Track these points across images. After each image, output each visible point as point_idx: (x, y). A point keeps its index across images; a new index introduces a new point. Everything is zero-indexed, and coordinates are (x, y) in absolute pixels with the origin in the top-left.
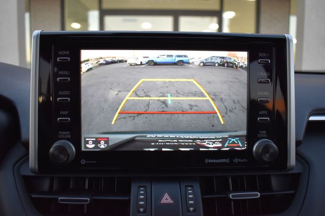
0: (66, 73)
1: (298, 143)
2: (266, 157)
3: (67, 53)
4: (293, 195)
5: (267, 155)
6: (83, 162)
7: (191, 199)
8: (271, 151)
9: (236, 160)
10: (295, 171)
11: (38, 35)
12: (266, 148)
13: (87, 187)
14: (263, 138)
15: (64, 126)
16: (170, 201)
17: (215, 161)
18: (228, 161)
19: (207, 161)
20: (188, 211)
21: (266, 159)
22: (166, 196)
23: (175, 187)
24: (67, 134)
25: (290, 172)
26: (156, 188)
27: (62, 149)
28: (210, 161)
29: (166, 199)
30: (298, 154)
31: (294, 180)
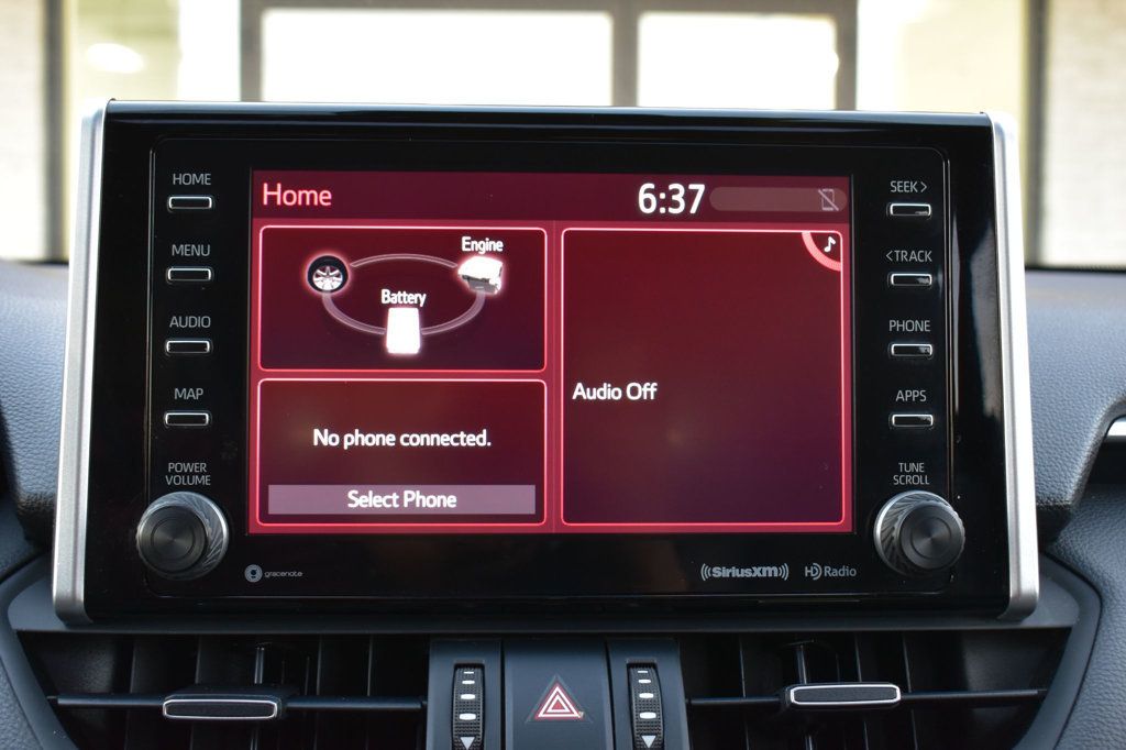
0: (198, 251)
3: (202, 178)
4: (1037, 700)
6: (253, 574)
9: (814, 572)
15: (190, 443)
17: (736, 573)
18: (782, 572)
19: (706, 572)
24: (199, 471)
28: (720, 573)
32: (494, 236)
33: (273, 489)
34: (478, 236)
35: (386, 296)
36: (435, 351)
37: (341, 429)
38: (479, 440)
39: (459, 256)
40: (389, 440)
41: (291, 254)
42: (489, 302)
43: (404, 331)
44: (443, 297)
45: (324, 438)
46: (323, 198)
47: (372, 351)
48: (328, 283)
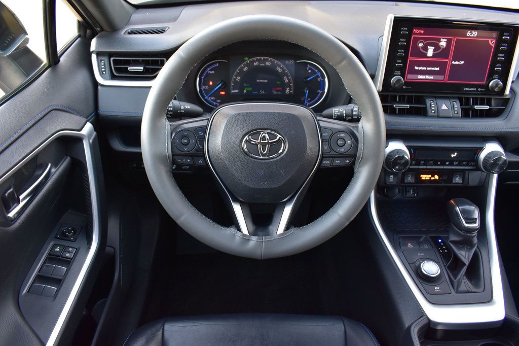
0: (404, 40)
1: (513, 82)
2: (496, 89)
3: (406, 29)
4: (505, 109)
5: (497, 88)
6: (404, 87)
7: (456, 108)
8: (499, 86)
9: (479, 89)
10: (507, 97)
11: (391, 18)
12: (497, 85)
13: (398, 100)
14: (496, 79)
15: (399, 69)
16: (446, 108)
17: (469, 89)
18: (475, 89)
19: (465, 89)
20: (455, 113)
21: (496, 90)
22: (444, 105)
23: (448, 102)
24: (399, 73)
25: (506, 97)
26: (439, 101)
27: (399, 80)
28: (467, 89)
29: (444, 107)
30: (511, 89)
31: (506, 102)
32: (445, 39)
33: (408, 75)
34: (443, 39)
35: (429, 47)
36: (434, 56)
37: (419, 66)
38: (438, 69)
39: (440, 41)
40: (425, 68)
41: (417, 40)
42: (443, 49)
43: (430, 53)
44: (437, 47)
45: (416, 68)
46: (422, 32)
47: (425, 56)
48: (421, 45)
